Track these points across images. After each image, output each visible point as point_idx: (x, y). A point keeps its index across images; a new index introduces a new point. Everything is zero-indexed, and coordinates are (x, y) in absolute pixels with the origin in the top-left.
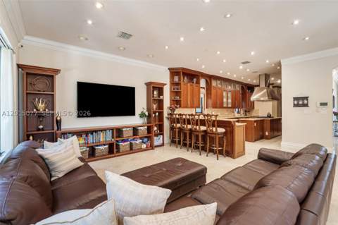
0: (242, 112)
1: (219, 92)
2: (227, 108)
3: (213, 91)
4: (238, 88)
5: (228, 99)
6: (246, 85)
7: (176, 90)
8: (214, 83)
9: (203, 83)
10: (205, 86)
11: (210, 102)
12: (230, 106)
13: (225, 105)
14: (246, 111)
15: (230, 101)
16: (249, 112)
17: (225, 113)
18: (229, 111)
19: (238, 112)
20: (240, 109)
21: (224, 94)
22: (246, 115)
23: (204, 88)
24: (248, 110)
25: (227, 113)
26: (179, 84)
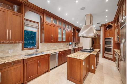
1: (54, 28)
5: (62, 36)
12: (64, 40)
13: (60, 40)
14: (76, 44)
16: (77, 44)
17: (61, 46)
18: (65, 44)
19: (71, 45)
20: (72, 43)
21: (59, 31)
22: (76, 46)
23: (38, 23)
24: (77, 43)
25: (63, 46)
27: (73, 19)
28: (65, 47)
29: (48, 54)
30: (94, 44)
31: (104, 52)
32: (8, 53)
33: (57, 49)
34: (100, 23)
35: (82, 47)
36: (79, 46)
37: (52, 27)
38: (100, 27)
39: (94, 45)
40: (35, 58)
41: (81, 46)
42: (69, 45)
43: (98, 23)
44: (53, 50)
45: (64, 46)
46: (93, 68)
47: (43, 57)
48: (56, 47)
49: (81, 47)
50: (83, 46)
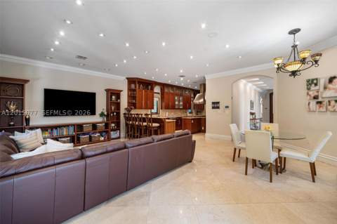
0: (194, 112)
2: (179, 108)
3: (166, 96)
5: (179, 103)
7: (133, 95)
8: (166, 90)
9: (157, 89)
10: (160, 92)
11: (164, 104)
12: (181, 107)
13: (176, 107)
15: (181, 103)
21: (176, 98)
26: (134, 90)
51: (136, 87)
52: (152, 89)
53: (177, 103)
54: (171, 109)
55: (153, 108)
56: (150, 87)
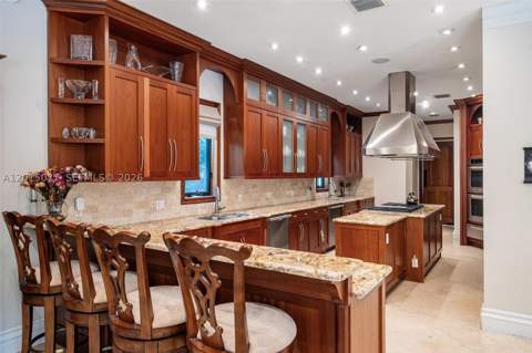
0: (333, 186)
1: (269, 122)
2: (294, 175)
3: (250, 119)
4: (323, 115)
5: (295, 150)
6: (344, 108)
7: (81, 98)
8: (251, 92)
9: (210, 85)
10: (219, 99)
11: (239, 155)
12: (301, 169)
13: (287, 168)
14: (342, 184)
15: (301, 153)
16: (349, 185)
17: (288, 192)
18: (300, 185)
19: (323, 189)
20: (326, 179)
21: (285, 130)
22: (342, 195)
23: (216, 105)
24: (346, 182)
25: (292, 193)
26: (92, 71)
27: (339, 83)
28: (300, 199)
29: (264, 218)
30: (425, 185)
31: (468, 216)
32: (154, 210)
33: (272, 206)
34: (447, 96)
35: (373, 199)
36: (360, 193)
37: (265, 118)
38: (452, 108)
39: (429, 188)
40: (234, 227)
41: (367, 196)
42: (318, 191)
43: (438, 97)
44: (261, 207)
45: (295, 196)
46: (415, 263)
47: (251, 226)
48: (269, 194)
49: (365, 201)
50: (375, 194)
51: (98, 52)
52: (190, 79)
53: (287, 151)
54: (271, 176)
55: (195, 176)
56: (177, 67)
